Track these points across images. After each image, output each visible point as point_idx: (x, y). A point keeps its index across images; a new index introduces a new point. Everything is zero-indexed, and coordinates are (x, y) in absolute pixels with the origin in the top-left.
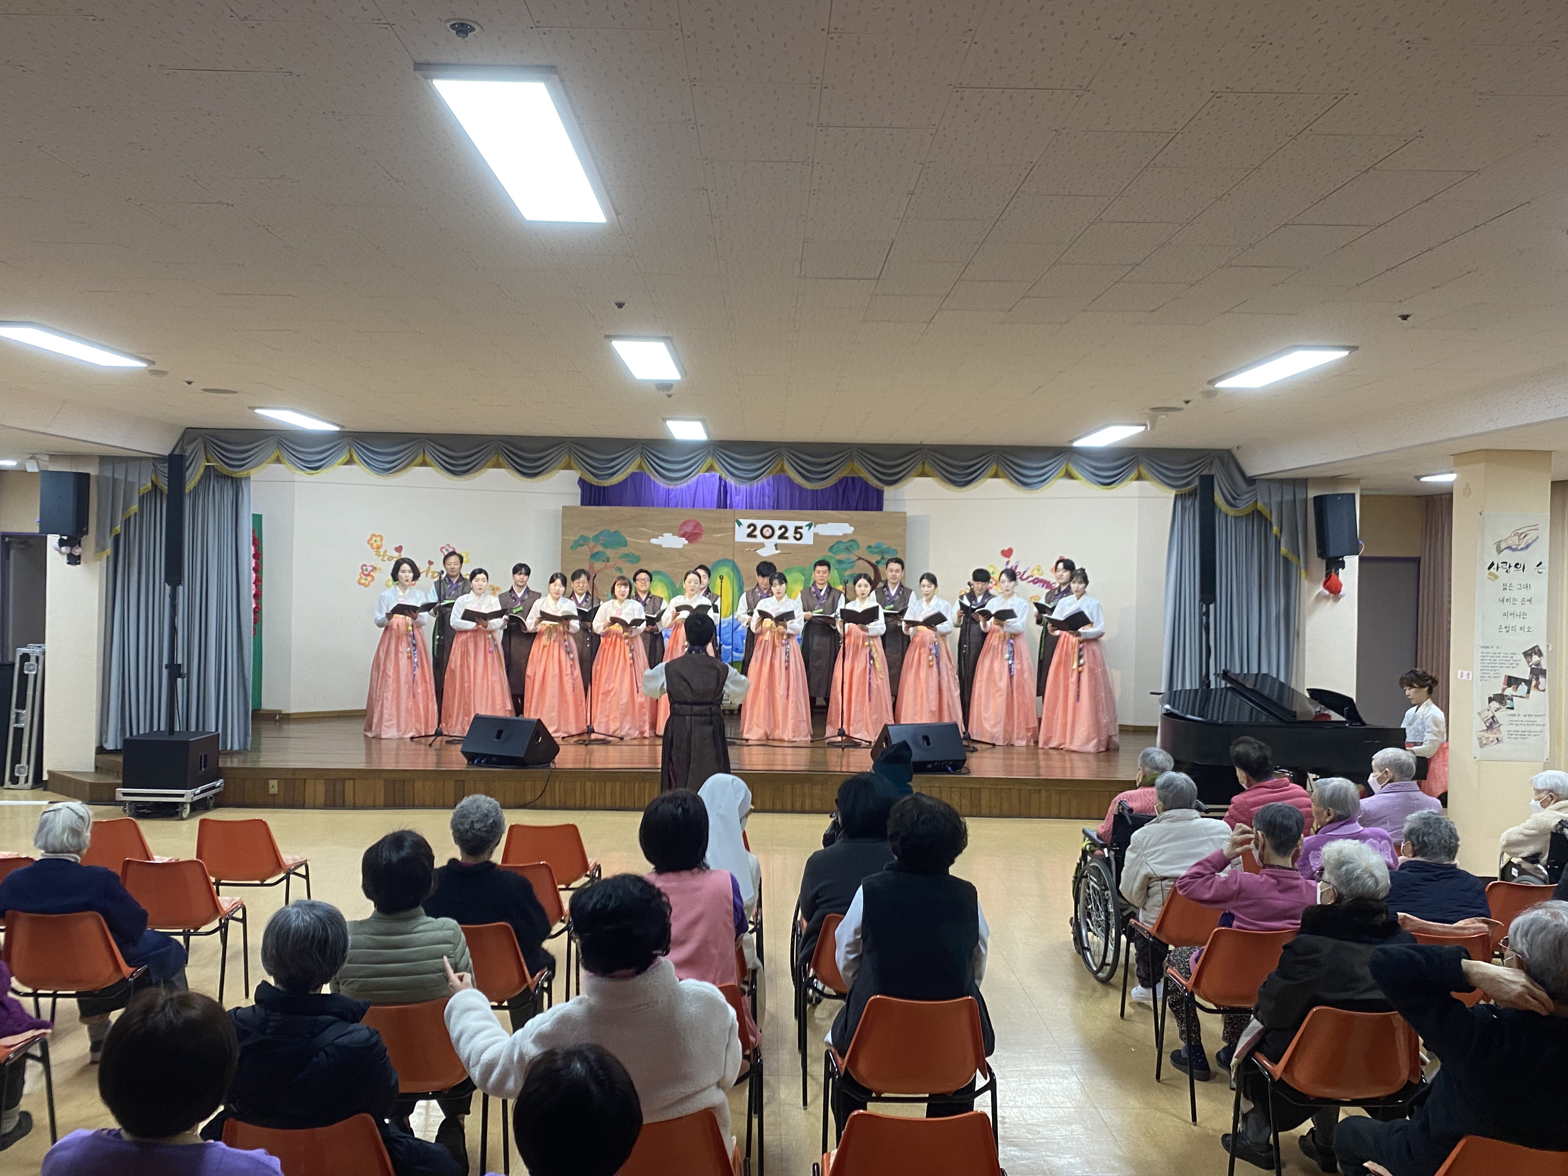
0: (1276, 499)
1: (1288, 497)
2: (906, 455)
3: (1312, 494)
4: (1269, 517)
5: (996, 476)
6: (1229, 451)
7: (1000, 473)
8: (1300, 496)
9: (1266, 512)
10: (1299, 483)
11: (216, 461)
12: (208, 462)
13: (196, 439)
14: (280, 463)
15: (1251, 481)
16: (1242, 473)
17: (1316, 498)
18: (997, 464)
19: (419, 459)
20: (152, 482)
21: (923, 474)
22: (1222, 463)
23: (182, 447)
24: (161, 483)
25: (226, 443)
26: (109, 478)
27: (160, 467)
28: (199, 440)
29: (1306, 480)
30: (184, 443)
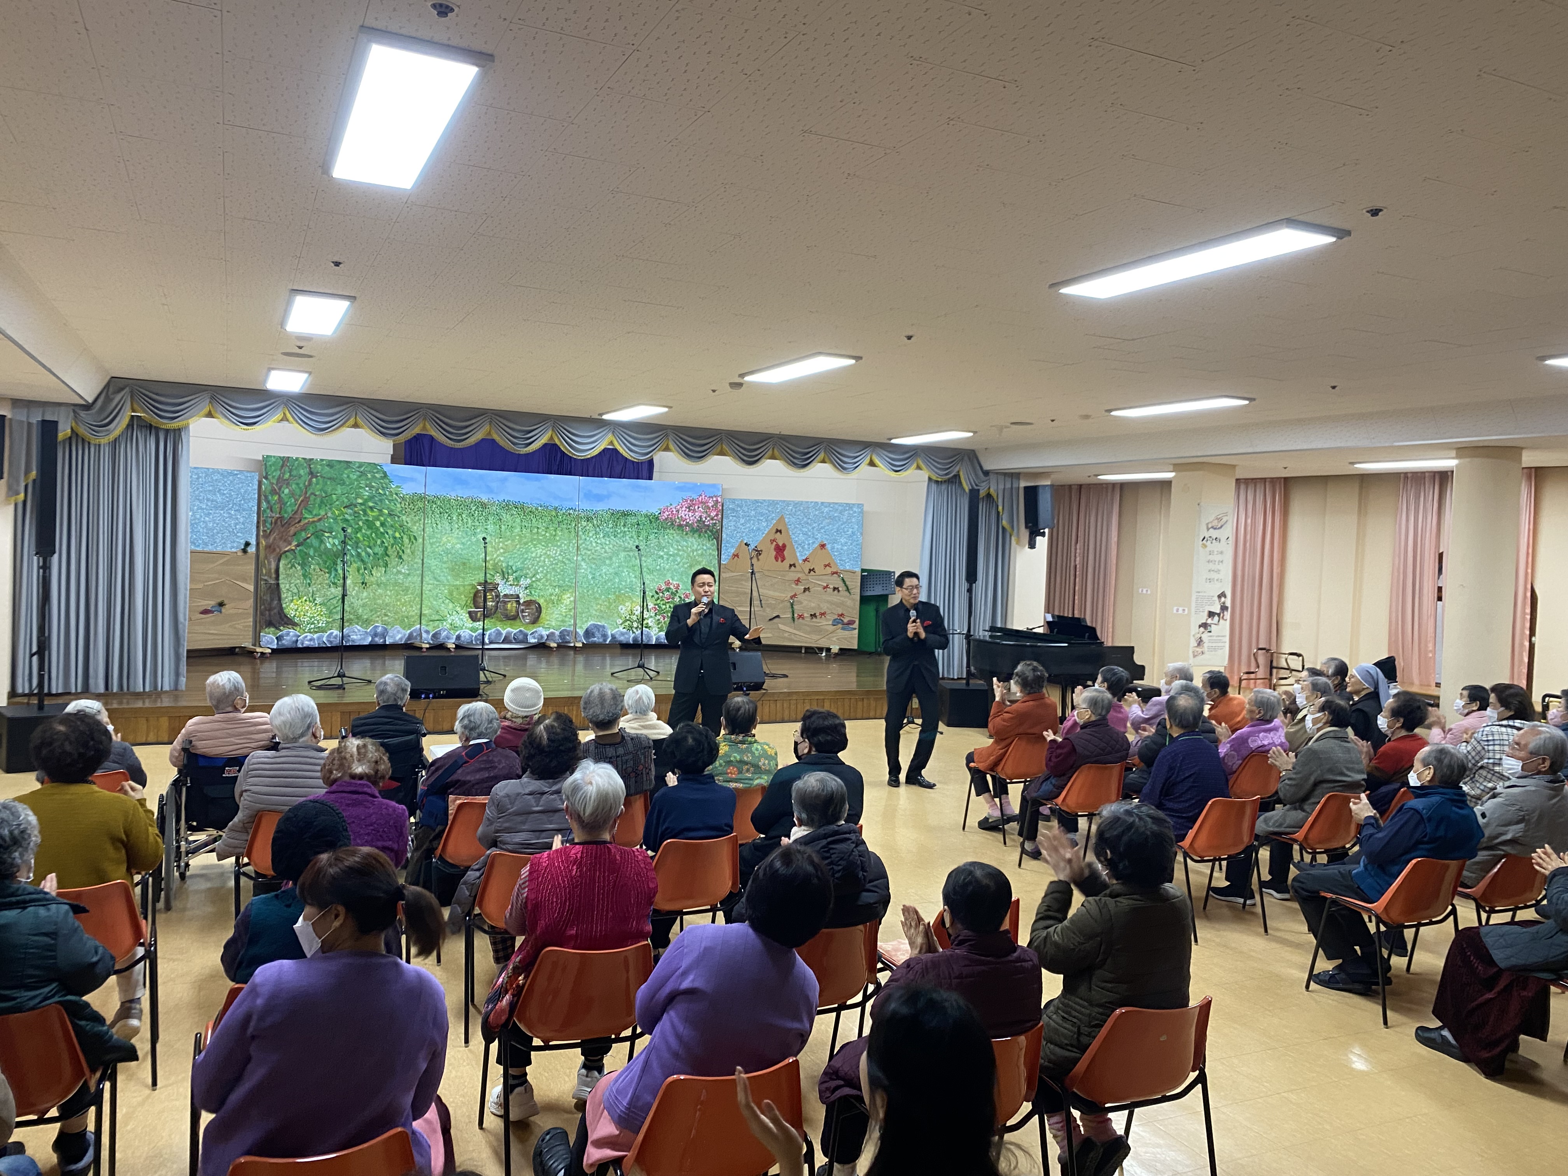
0: (1001, 487)
1: (1008, 486)
2: (762, 441)
3: (1023, 484)
4: (995, 497)
5: (823, 461)
6: (973, 451)
7: (827, 460)
8: (1015, 485)
9: (994, 495)
10: (1014, 475)
11: (145, 412)
12: (134, 411)
13: (122, 389)
14: (213, 417)
15: (986, 473)
16: (981, 467)
17: (1026, 488)
18: (825, 452)
19: (352, 421)
20: (72, 429)
21: (773, 457)
22: (969, 459)
23: (107, 396)
24: (82, 430)
25: (157, 394)
26: (23, 422)
27: (83, 414)
28: (127, 389)
29: (1019, 474)
30: (110, 393)
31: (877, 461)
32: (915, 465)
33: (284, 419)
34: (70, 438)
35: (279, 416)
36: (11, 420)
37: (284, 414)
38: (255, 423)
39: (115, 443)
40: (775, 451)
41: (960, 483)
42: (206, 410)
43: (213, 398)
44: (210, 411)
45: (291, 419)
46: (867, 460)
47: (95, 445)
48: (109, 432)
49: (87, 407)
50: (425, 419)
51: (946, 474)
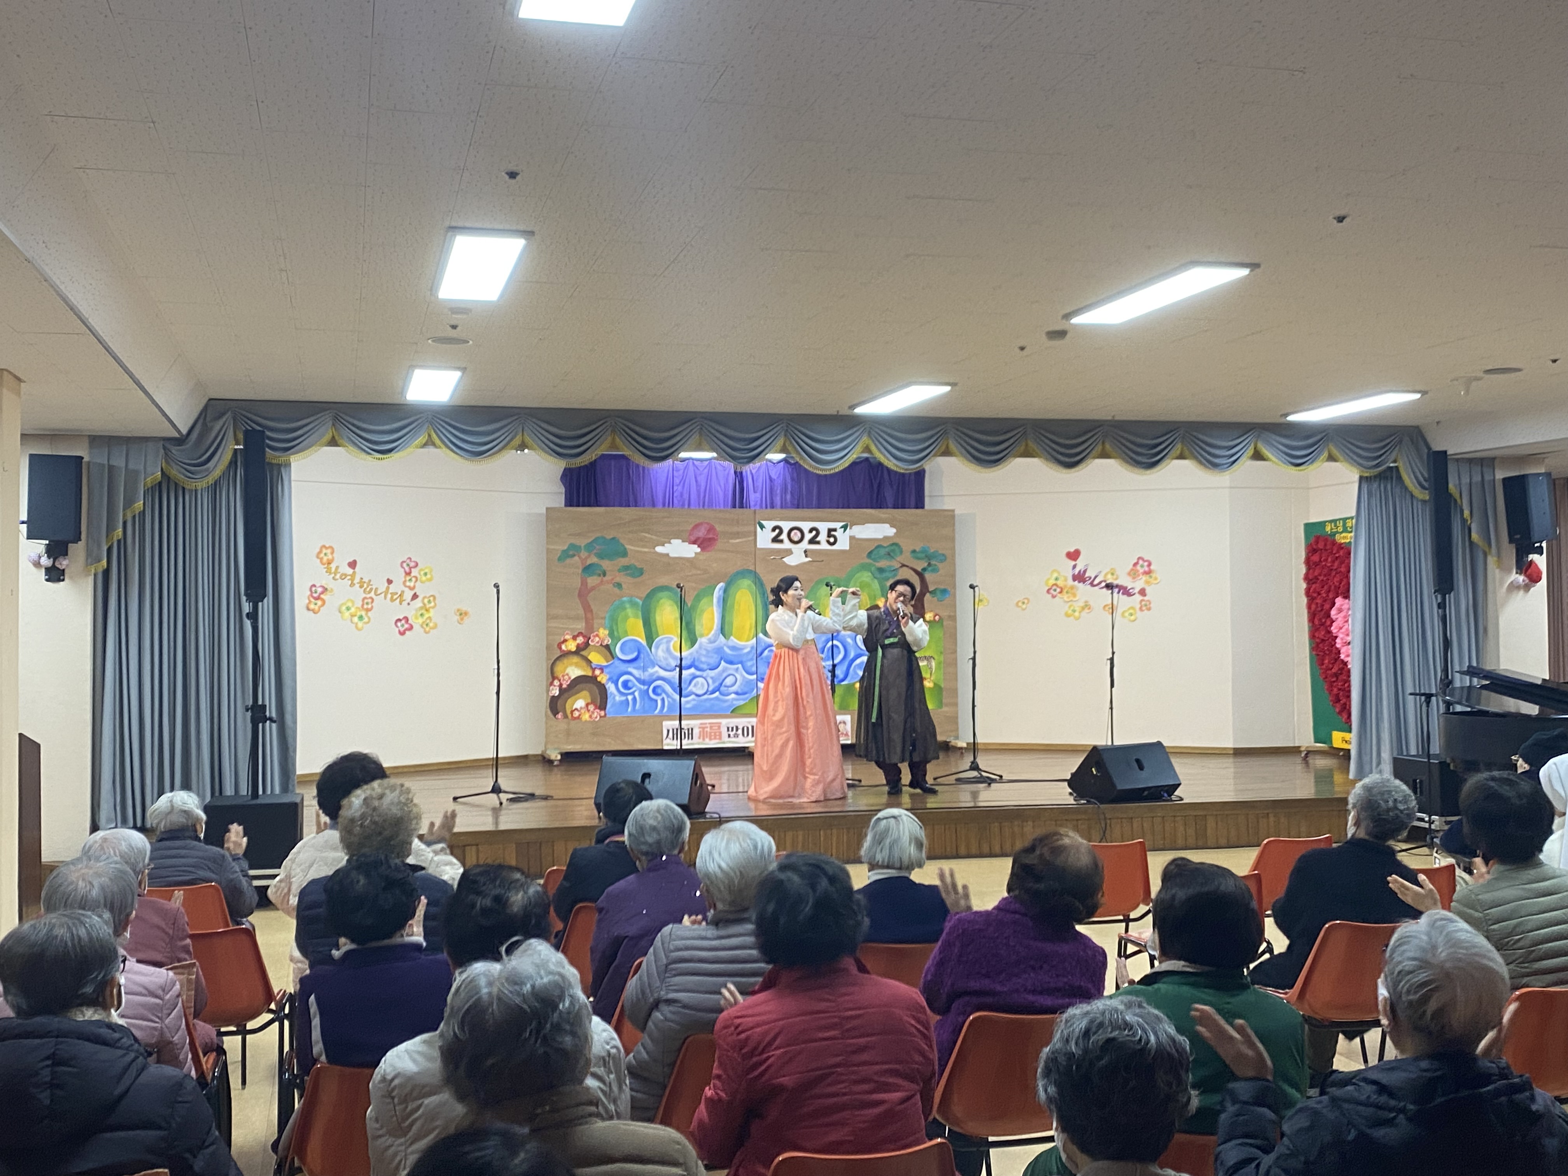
0: (1465, 480)
1: (1477, 478)
2: (1087, 432)
3: (1500, 475)
4: (1459, 500)
6: (1417, 428)
8: (1487, 477)
9: (1456, 495)
10: (1485, 462)
12: (237, 443)
13: (222, 414)
14: (337, 446)
17: (1505, 481)
20: (162, 470)
22: (1412, 441)
23: (205, 424)
24: (175, 472)
25: (266, 419)
26: (103, 465)
27: (175, 450)
28: (229, 415)
29: (1493, 459)
30: (208, 419)
31: (1266, 451)
32: (1325, 454)
33: (429, 443)
34: (160, 483)
35: (423, 439)
36: (89, 463)
37: (429, 436)
38: (390, 451)
39: (215, 487)
40: (1108, 446)
41: (1399, 478)
42: (328, 437)
43: (336, 419)
44: (333, 437)
45: (438, 441)
46: (1250, 451)
47: (191, 491)
48: (209, 472)
49: (180, 441)
50: (613, 431)
51: (1377, 466)
